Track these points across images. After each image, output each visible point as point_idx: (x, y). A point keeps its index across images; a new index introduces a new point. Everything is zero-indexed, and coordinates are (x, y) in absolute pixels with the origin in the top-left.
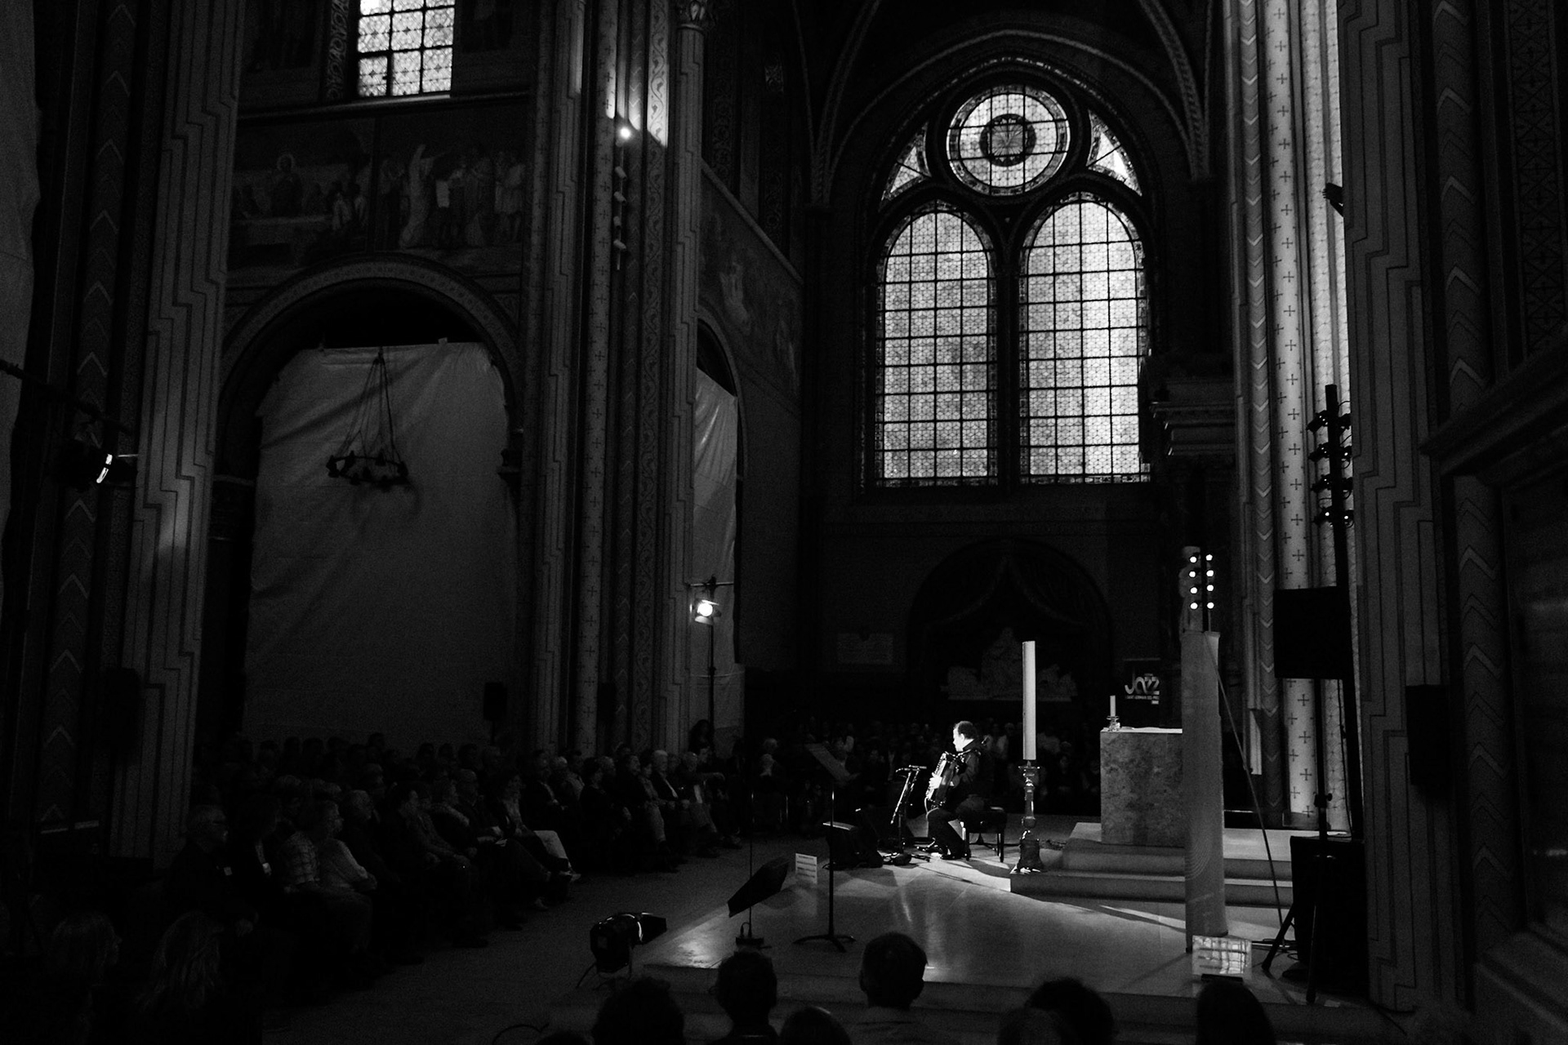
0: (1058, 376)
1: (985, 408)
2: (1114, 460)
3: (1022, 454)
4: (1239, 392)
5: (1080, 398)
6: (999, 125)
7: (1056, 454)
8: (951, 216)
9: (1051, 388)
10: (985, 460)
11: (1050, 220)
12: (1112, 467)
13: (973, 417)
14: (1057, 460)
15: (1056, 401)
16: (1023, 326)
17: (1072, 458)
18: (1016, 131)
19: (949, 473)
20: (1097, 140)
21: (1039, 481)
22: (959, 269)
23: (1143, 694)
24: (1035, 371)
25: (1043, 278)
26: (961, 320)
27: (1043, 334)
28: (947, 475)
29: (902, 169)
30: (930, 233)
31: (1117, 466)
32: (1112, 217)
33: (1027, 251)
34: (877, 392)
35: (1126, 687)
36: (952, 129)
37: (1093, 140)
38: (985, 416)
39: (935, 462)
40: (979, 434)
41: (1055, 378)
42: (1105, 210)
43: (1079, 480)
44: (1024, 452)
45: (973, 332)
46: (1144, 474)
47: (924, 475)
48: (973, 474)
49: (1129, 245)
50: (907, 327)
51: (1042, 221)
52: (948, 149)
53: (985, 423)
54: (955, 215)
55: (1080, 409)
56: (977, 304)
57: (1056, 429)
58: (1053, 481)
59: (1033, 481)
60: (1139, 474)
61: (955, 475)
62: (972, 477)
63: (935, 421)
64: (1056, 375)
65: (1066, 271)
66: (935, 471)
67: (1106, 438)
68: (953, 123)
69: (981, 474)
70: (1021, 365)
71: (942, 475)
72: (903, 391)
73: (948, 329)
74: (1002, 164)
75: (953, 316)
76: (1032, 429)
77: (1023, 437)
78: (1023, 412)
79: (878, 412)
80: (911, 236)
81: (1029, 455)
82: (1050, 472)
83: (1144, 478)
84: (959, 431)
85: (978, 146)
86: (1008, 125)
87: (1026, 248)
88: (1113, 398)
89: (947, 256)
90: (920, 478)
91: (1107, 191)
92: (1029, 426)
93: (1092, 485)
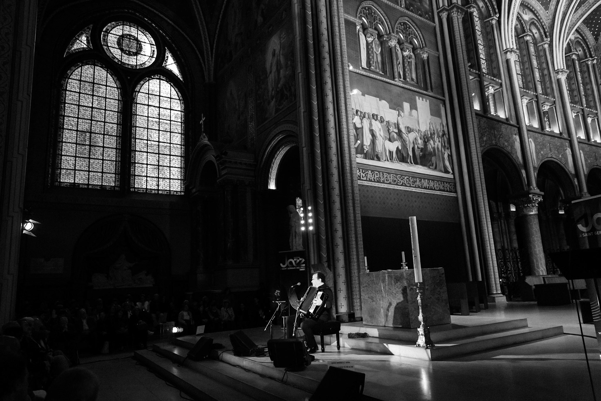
0: (149, 147)
1: (115, 156)
2: (171, 185)
3: (131, 178)
4: (304, 145)
5: (158, 158)
6: (126, 38)
7: (147, 180)
8: (102, 69)
9: (145, 152)
10: (114, 179)
11: (147, 83)
12: (170, 188)
13: (109, 159)
14: (147, 182)
15: (147, 158)
16: (134, 124)
17: (154, 182)
18: (134, 42)
19: (95, 183)
20: (167, 57)
21: (139, 190)
22: (105, 92)
23: (293, 266)
24: (139, 144)
25: (143, 106)
26: (105, 115)
27: (143, 129)
28: (94, 183)
29: (78, 41)
30: (91, 73)
31: (172, 188)
32: (172, 89)
33: (137, 93)
34: (59, 140)
35: (281, 265)
36: (104, 32)
37: (166, 57)
38: (115, 160)
39: (89, 177)
40: (111, 167)
42: (170, 85)
43: (156, 192)
44: (132, 177)
45: (110, 122)
46: (182, 192)
47: (83, 183)
48: (108, 185)
49: (179, 101)
50: (77, 113)
51: (144, 82)
52: (102, 40)
53: (115, 162)
54: (103, 69)
55: (157, 162)
56: (113, 110)
57: (147, 169)
58: (145, 191)
59: (136, 190)
60: (181, 192)
61: (99, 184)
62: (107, 186)
63: (89, 158)
64: (147, 147)
65: (153, 105)
66: (89, 181)
67: (168, 175)
68: (104, 30)
69: (112, 185)
70: (132, 140)
71: (92, 183)
72: (73, 142)
73: (98, 118)
74: (127, 54)
75: (101, 112)
76: (136, 168)
77: (132, 171)
78: (133, 160)
79: (59, 150)
80: (81, 72)
81: (135, 179)
82: (143, 187)
83: (183, 194)
84: (101, 165)
85: (116, 43)
86: (130, 39)
87: (136, 91)
88: (171, 160)
89: (99, 86)
90: (81, 184)
91: (169, 77)
92: (135, 166)
93: (162, 194)
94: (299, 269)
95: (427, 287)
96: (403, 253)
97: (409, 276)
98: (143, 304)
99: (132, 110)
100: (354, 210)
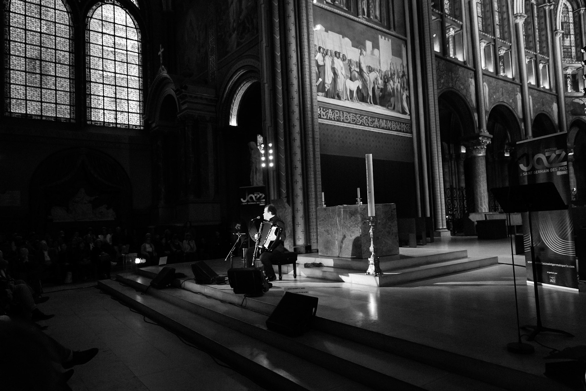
0: (104, 79)
1: (69, 86)
2: (129, 119)
3: (87, 110)
4: (265, 81)
5: (115, 90)
7: (104, 113)
9: (101, 83)
10: (69, 111)
11: (100, 8)
12: (129, 122)
13: (62, 89)
14: (104, 115)
15: (103, 89)
16: (87, 53)
17: (111, 115)
19: (49, 114)
21: (96, 123)
22: (54, 16)
23: (254, 201)
24: (94, 74)
25: (97, 33)
26: (55, 42)
27: (97, 58)
28: (48, 115)
31: (131, 122)
32: (128, 16)
33: (90, 19)
34: (6, 67)
35: (242, 199)
38: (69, 90)
39: (42, 108)
40: (66, 98)
41: (103, 79)
42: (125, 12)
43: (114, 125)
44: (88, 110)
45: (62, 49)
46: (142, 126)
47: (35, 114)
48: (62, 116)
49: (135, 30)
50: (24, 37)
51: (96, 7)
53: (69, 93)
55: (114, 95)
56: (64, 36)
57: (104, 102)
58: (102, 124)
59: (93, 123)
60: (140, 126)
61: (53, 116)
62: (62, 118)
63: (41, 88)
64: (103, 78)
65: (108, 33)
66: (42, 112)
67: (126, 109)
69: (67, 117)
70: (87, 70)
71: (45, 115)
72: (22, 69)
73: (48, 44)
75: (50, 39)
76: (92, 100)
77: (88, 103)
78: (88, 91)
79: (7, 78)
81: (91, 111)
82: (101, 120)
83: (142, 128)
84: (55, 95)
87: (89, 17)
88: (129, 92)
89: (47, 9)
90: (33, 115)
91: (124, 3)
92: (91, 98)
93: (120, 128)
94: (259, 204)
95: (379, 221)
96: (359, 189)
97: (363, 211)
98: (105, 237)
99: (85, 37)
100: (314, 149)
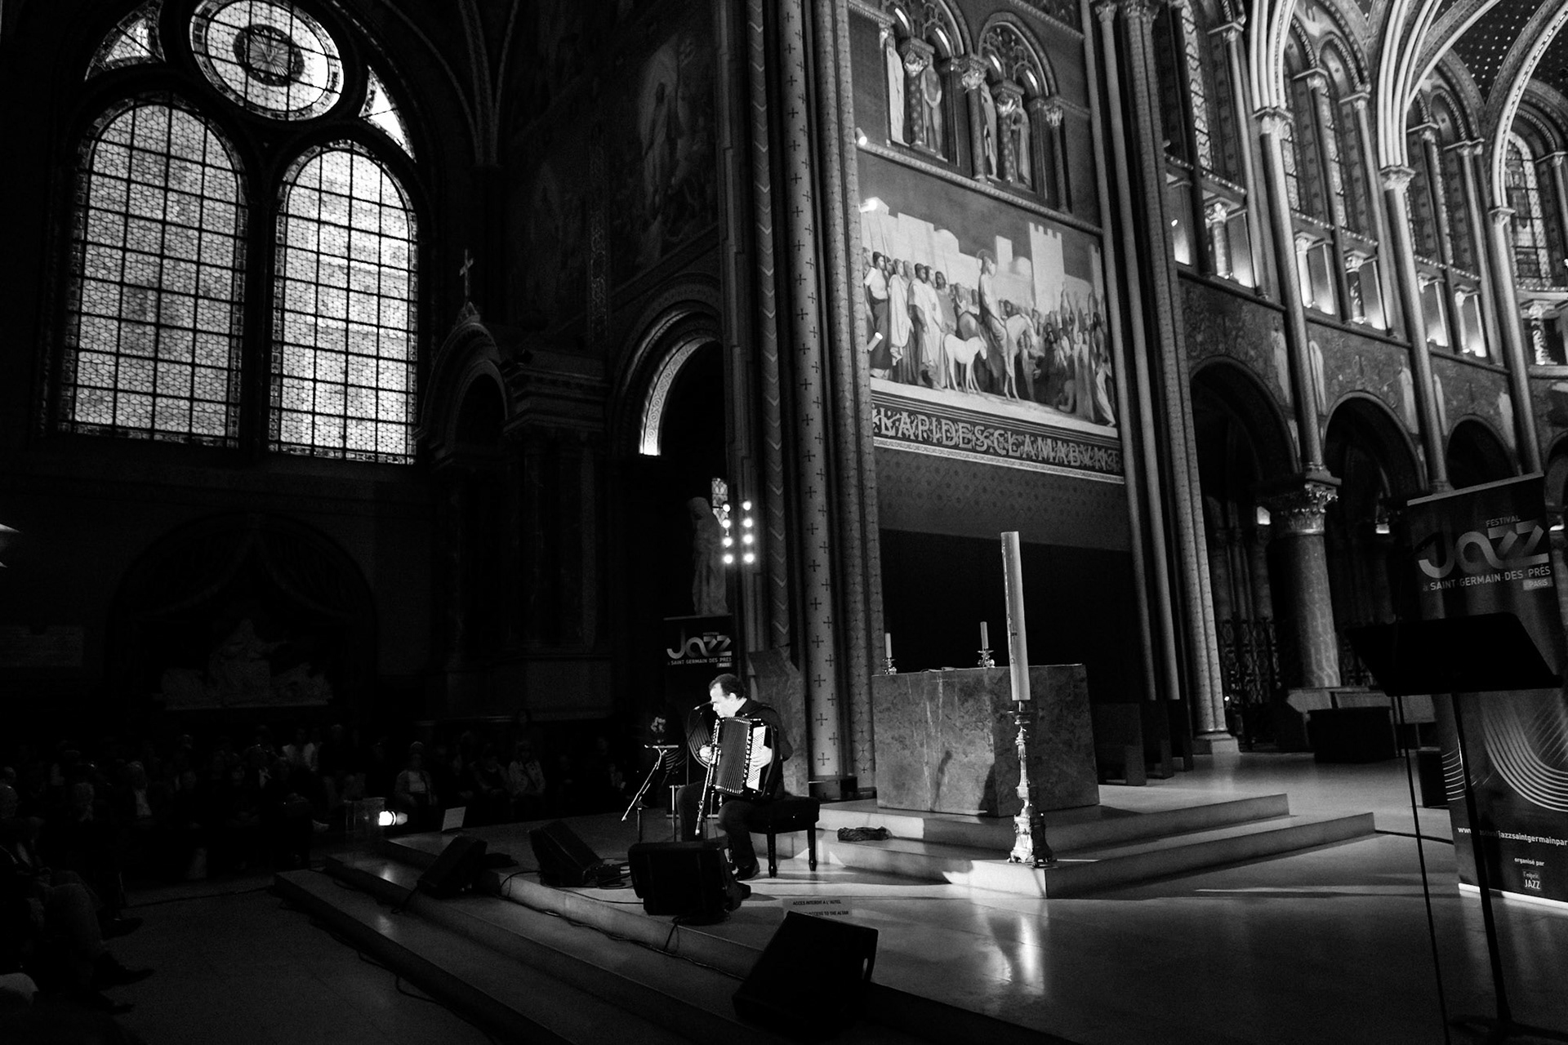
0: (319, 335)
1: (226, 355)
2: (379, 437)
3: (271, 416)
4: (735, 341)
5: (344, 364)
6: (260, 35)
7: (313, 422)
8: (191, 118)
9: (310, 347)
10: (224, 417)
11: (316, 162)
12: (376, 444)
13: (209, 363)
14: (313, 428)
15: (315, 362)
16: (279, 270)
17: (332, 428)
18: (280, 49)
19: (172, 426)
20: (373, 93)
21: (292, 450)
22: (199, 183)
23: (701, 657)
24: (292, 324)
25: (306, 222)
26: (200, 244)
27: (304, 285)
28: (169, 428)
29: (123, 38)
30: (161, 129)
31: (382, 445)
32: (386, 179)
33: (289, 187)
34: (70, 308)
35: (670, 651)
36: (197, 15)
37: (369, 92)
38: (226, 365)
39: (154, 410)
40: (216, 385)
41: (316, 336)
42: (378, 170)
43: (339, 455)
44: (274, 414)
45: (214, 262)
46: (410, 456)
47: (137, 425)
48: (206, 432)
49: (403, 215)
50: (121, 235)
51: (307, 159)
52: (191, 37)
53: (226, 373)
54: (196, 118)
55: (343, 376)
56: (221, 230)
57: (314, 394)
58: (308, 452)
59: (285, 449)
60: (405, 456)
61: (181, 430)
62: (205, 435)
63: (156, 360)
64: (316, 333)
65: (333, 221)
66: (153, 422)
67: (370, 412)
68: (198, 10)
69: (217, 433)
70: (275, 313)
71: (163, 427)
72: (110, 314)
73: (180, 250)
74: (261, 80)
75: (187, 237)
76: (285, 389)
77: (274, 397)
78: (275, 368)
79: (70, 335)
80: (133, 125)
81: (280, 419)
82: (304, 441)
83: (410, 461)
84: (189, 378)
85: (230, 48)
86: (270, 38)
87: (287, 183)
88: (381, 370)
89: (183, 164)
90: (131, 428)
91: (378, 147)
92: (281, 385)
93: (353, 462)
94: (715, 664)
95: (1041, 714)
96: (984, 626)
97: (996, 684)
98: (300, 750)
